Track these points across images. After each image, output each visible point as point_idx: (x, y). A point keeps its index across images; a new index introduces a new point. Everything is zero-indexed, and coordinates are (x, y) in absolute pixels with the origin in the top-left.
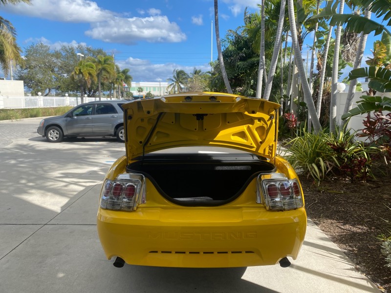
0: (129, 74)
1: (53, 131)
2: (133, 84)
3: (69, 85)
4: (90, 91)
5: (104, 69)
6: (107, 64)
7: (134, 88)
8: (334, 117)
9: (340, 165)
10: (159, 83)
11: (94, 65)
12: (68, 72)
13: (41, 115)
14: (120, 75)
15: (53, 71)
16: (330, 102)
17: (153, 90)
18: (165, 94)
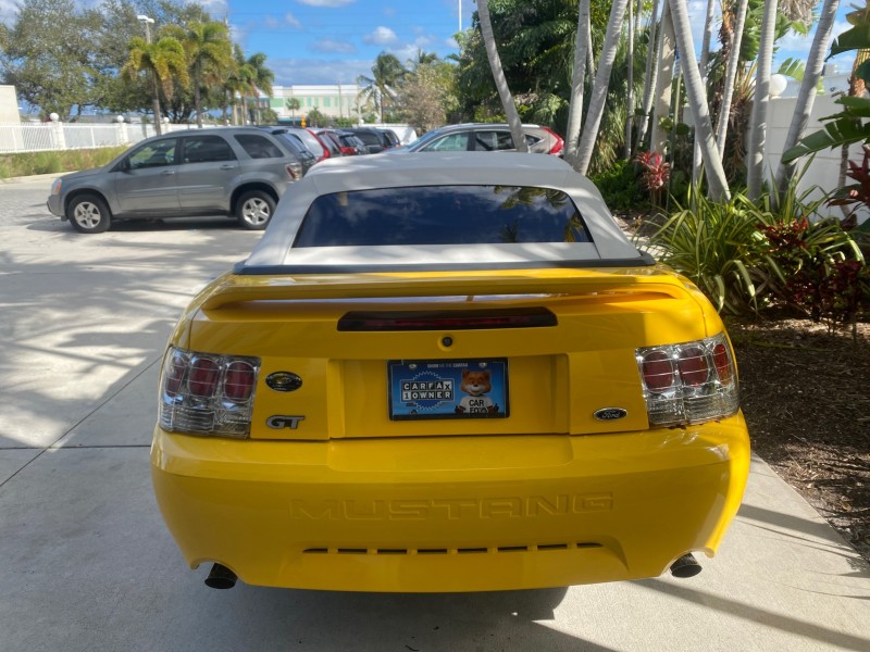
0: (266, 65)
2: (278, 92)
3: (124, 95)
4: (176, 108)
5: (206, 54)
6: (212, 42)
7: (281, 100)
10: (336, 87)
11: (180, 45)
12: (120, 62)
13: (61, 167)
14: (245, 68)
15: (84, 61)
16: (747, 122)
17: (325, 105)
18: (354, 113)
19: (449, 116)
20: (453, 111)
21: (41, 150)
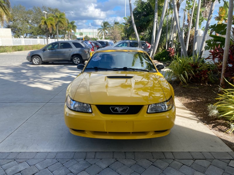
0: (75, 24)
1: (36, 59)
2: (77, 30)
3: (38, 31)
4: (51, 35)
5: (60, 21)
6: (62, 18)
7: (78, 33)
8: (195, 50)
9: (195, 74)
10: (92, 30)
11: (54, 19)
12: (37, 23)
13: (24, 50)
14: (69, 25)
17: (89, 34)
18: (97, 36)
19: (122, 38)
20: (123, 37)
21: (19, 45)
